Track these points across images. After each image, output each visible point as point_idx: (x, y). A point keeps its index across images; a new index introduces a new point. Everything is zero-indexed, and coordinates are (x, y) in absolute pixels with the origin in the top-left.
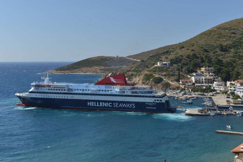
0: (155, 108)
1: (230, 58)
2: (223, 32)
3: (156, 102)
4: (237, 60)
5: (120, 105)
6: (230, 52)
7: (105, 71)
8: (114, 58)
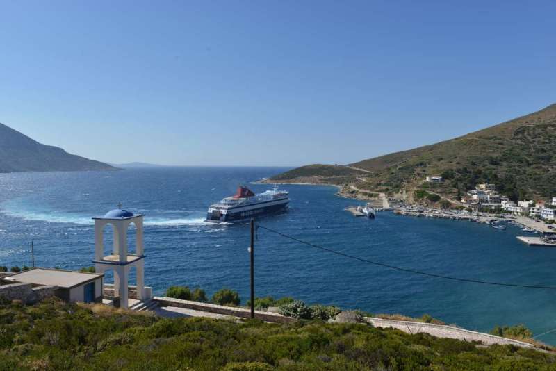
1: (505, 173)
2: (486, 141)
6: (502, 165)
7: (326, 181)
8: (333, 166)
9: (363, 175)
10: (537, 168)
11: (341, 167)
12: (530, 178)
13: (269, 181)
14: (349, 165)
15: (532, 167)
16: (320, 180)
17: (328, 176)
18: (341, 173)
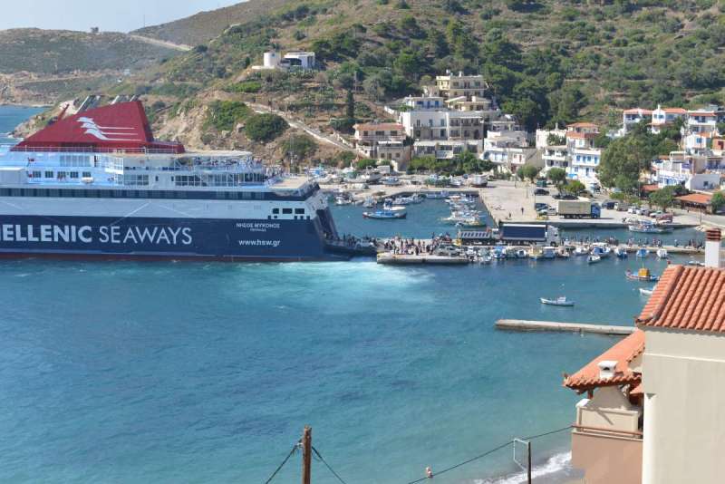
0: (276, 244)
1: (549, 36)
3: (281, 216)
4: (575, 43)
5: (130, 234)
6: (549, 12)
7: (46, 90)
8: (82, 35)
10: (650, 19)
11: (108, 37)
12: (621, 54)
14: (145, 31)
15: (636, 15)
16: (23, 88)
17: (56, 73)
18: (106, 62)
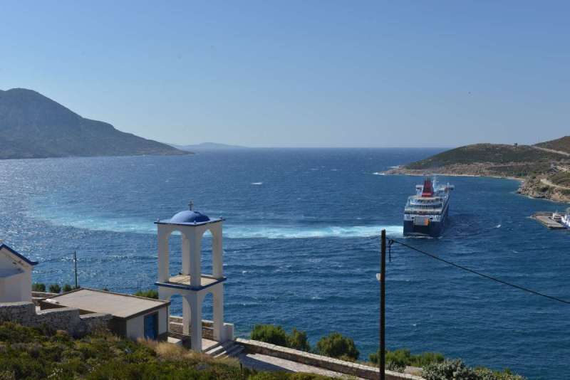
7: (499, 170)
8: (511, 146)
9: (562, 161)
11: (523, 147)
13: (404, 171)
14: (539, 145)
16: (488, 169)
17: (502, 163)
18: (525, 158)
